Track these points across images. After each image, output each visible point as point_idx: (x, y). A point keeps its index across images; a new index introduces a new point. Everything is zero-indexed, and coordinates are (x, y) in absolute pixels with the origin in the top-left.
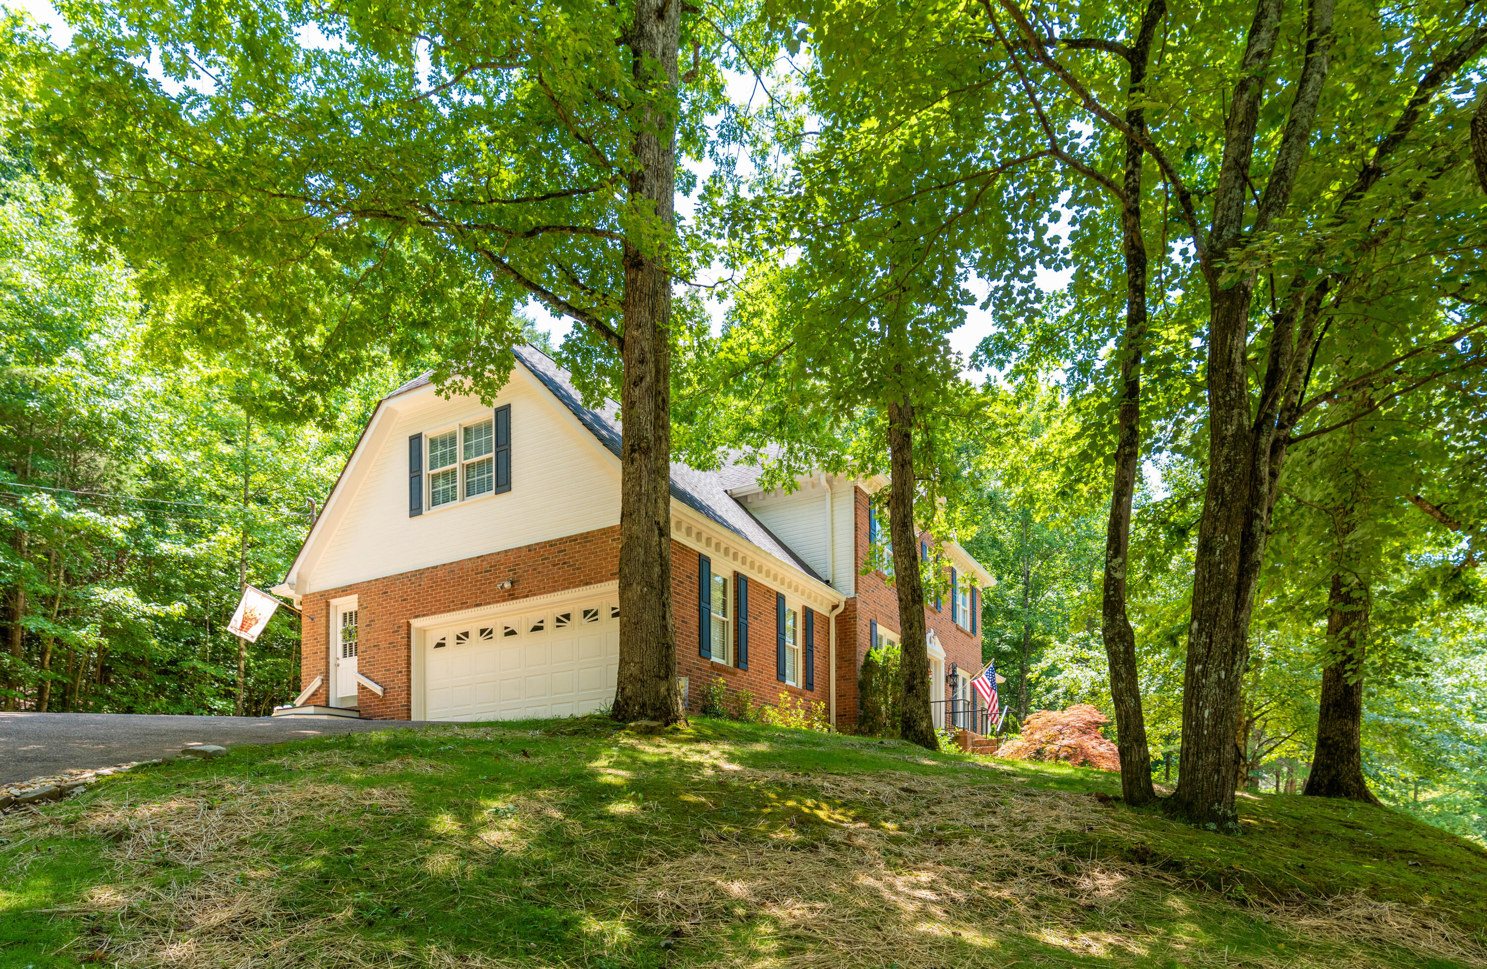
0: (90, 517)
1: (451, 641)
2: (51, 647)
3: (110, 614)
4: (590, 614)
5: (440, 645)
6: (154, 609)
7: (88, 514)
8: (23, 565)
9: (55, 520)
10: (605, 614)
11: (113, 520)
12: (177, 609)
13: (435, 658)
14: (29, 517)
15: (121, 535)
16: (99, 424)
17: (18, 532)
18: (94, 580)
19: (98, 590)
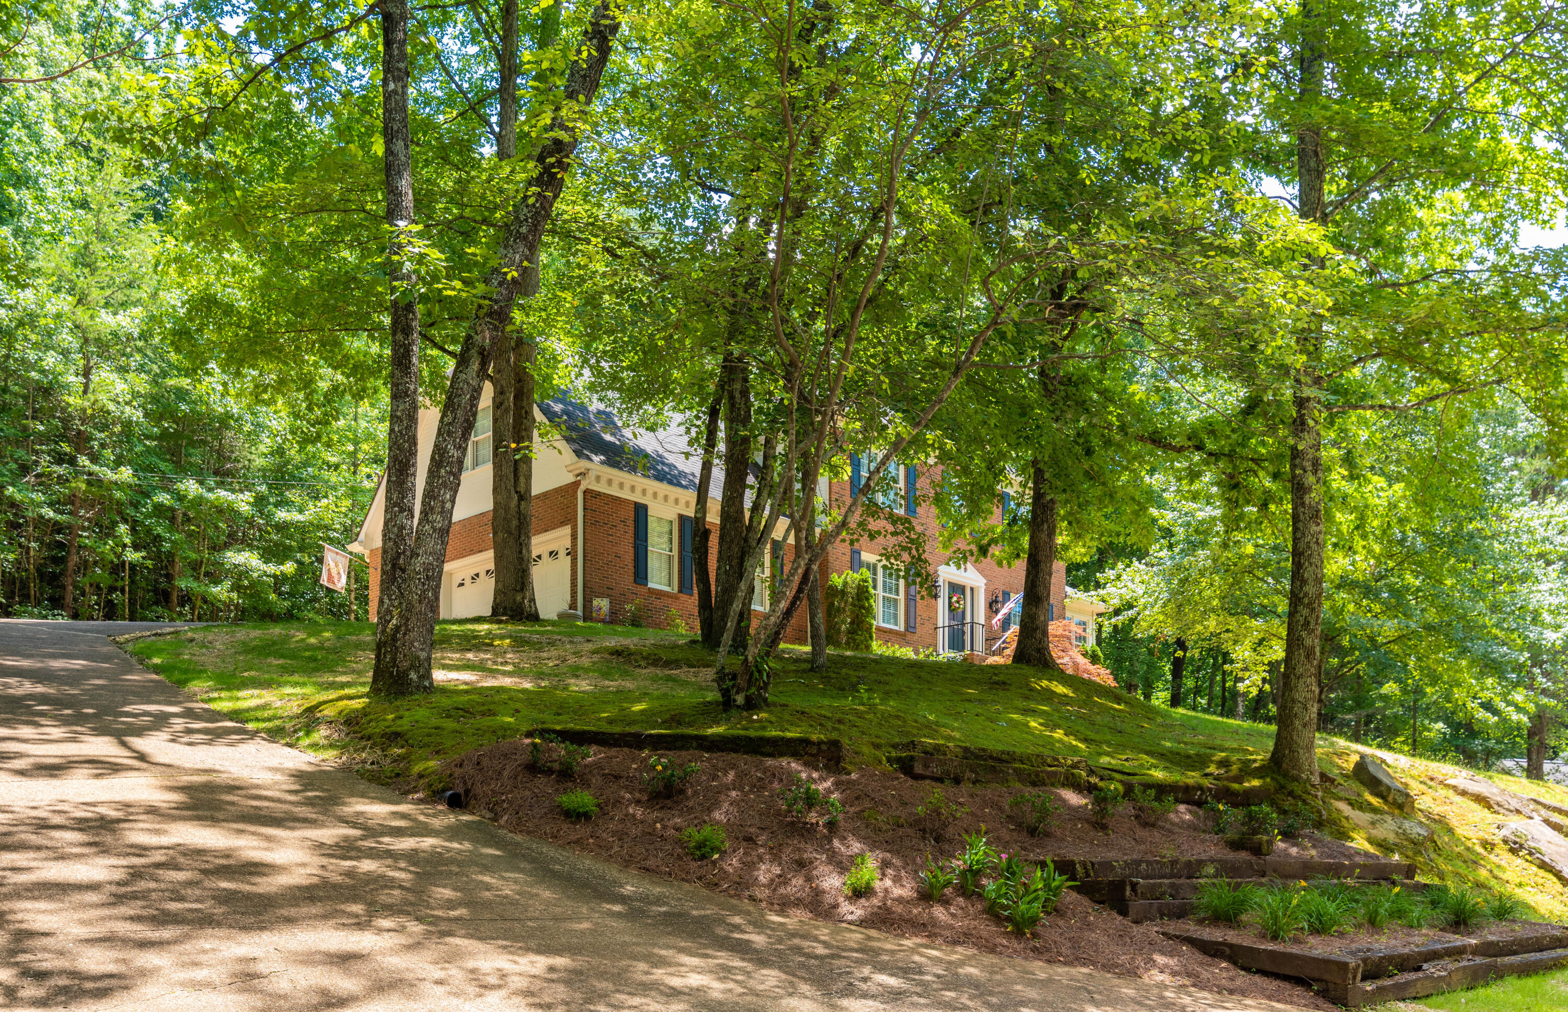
0: (223, 495)
1: (468, 581)
2: (199, 603)
3: (241, 573)
4: (553, 554)
5: (461, 585)
6: (271, 568)
7: (222, 493)
8: (177, 536)
9: (199, 501)
10: (562, 553)
11: (241, 496)
12: (289, 567)
13: (458, 593)
14: (181, 498)
15: (247, 508)
16: (232, 417)
17: (172, 509)
18: (226, 546)
19: (229, 554)
